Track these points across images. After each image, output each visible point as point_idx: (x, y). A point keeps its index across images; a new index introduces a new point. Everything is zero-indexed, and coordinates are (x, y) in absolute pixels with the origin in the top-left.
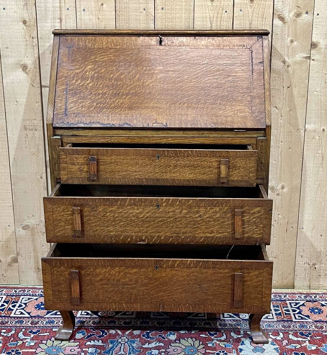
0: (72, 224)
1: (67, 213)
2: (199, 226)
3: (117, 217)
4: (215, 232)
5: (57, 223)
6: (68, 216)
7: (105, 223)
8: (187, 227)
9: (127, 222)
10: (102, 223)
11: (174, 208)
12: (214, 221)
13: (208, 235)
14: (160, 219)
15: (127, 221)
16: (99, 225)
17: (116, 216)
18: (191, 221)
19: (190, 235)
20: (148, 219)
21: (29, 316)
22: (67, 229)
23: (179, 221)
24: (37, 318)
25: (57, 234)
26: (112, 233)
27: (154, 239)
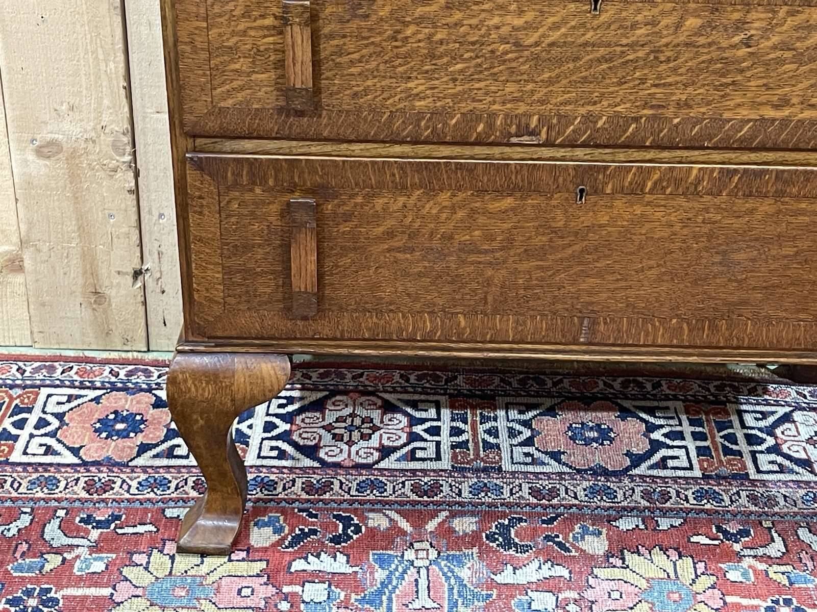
0: (280, 64)
1: (260, 22)
2: (739, 78)
3: (441, 42)
4: (795, 100)
5: (221, 59)
6: (265, 36)
7: (397, 63)
8: (693, 83)
9: (479, 61)
10: (386, 62)
11: (656, 11)
12: (799, 59)
13: (770, 113)
14: (602, 51)
15: (477, 57)
16: (373, 73)
17: (439, 36)
18: (710, 61)
19: (704, 113)
20: (555, 51)
21: (76, 461)
22: (260, 84)
23: (668, 60)
24: (105, 469)
25: (222, 104)
26: (422, 103)
27: (572, 127)
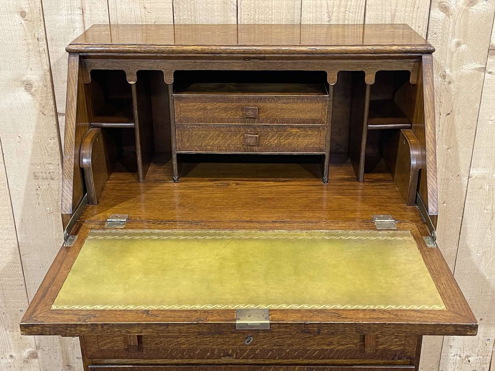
4: (335, 343)
19: (299, 348)
25: (102, 348)
26: (184, 346)
27: (246, 353)
